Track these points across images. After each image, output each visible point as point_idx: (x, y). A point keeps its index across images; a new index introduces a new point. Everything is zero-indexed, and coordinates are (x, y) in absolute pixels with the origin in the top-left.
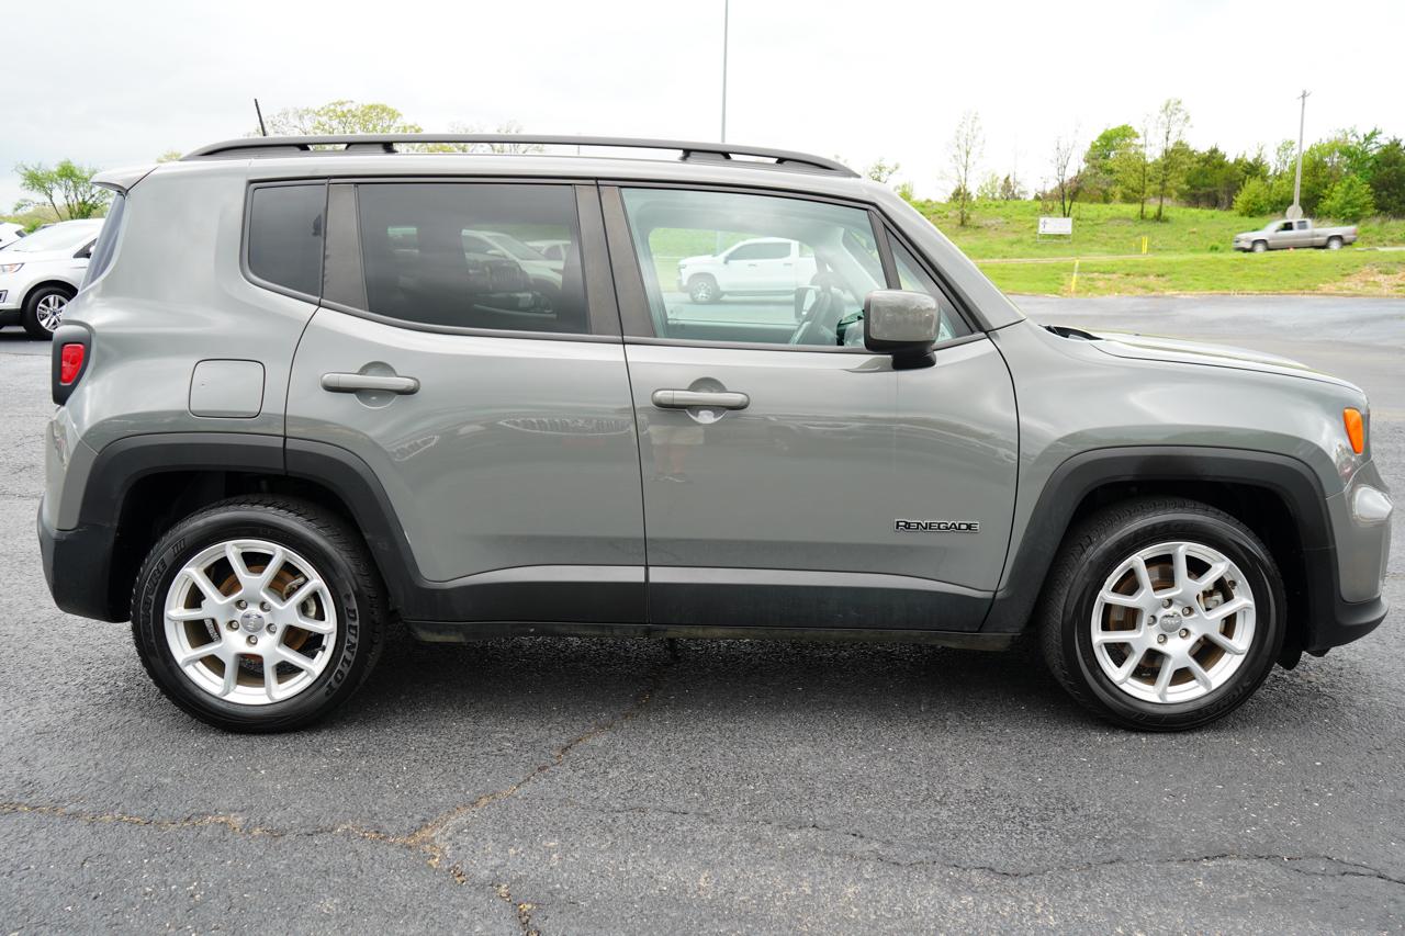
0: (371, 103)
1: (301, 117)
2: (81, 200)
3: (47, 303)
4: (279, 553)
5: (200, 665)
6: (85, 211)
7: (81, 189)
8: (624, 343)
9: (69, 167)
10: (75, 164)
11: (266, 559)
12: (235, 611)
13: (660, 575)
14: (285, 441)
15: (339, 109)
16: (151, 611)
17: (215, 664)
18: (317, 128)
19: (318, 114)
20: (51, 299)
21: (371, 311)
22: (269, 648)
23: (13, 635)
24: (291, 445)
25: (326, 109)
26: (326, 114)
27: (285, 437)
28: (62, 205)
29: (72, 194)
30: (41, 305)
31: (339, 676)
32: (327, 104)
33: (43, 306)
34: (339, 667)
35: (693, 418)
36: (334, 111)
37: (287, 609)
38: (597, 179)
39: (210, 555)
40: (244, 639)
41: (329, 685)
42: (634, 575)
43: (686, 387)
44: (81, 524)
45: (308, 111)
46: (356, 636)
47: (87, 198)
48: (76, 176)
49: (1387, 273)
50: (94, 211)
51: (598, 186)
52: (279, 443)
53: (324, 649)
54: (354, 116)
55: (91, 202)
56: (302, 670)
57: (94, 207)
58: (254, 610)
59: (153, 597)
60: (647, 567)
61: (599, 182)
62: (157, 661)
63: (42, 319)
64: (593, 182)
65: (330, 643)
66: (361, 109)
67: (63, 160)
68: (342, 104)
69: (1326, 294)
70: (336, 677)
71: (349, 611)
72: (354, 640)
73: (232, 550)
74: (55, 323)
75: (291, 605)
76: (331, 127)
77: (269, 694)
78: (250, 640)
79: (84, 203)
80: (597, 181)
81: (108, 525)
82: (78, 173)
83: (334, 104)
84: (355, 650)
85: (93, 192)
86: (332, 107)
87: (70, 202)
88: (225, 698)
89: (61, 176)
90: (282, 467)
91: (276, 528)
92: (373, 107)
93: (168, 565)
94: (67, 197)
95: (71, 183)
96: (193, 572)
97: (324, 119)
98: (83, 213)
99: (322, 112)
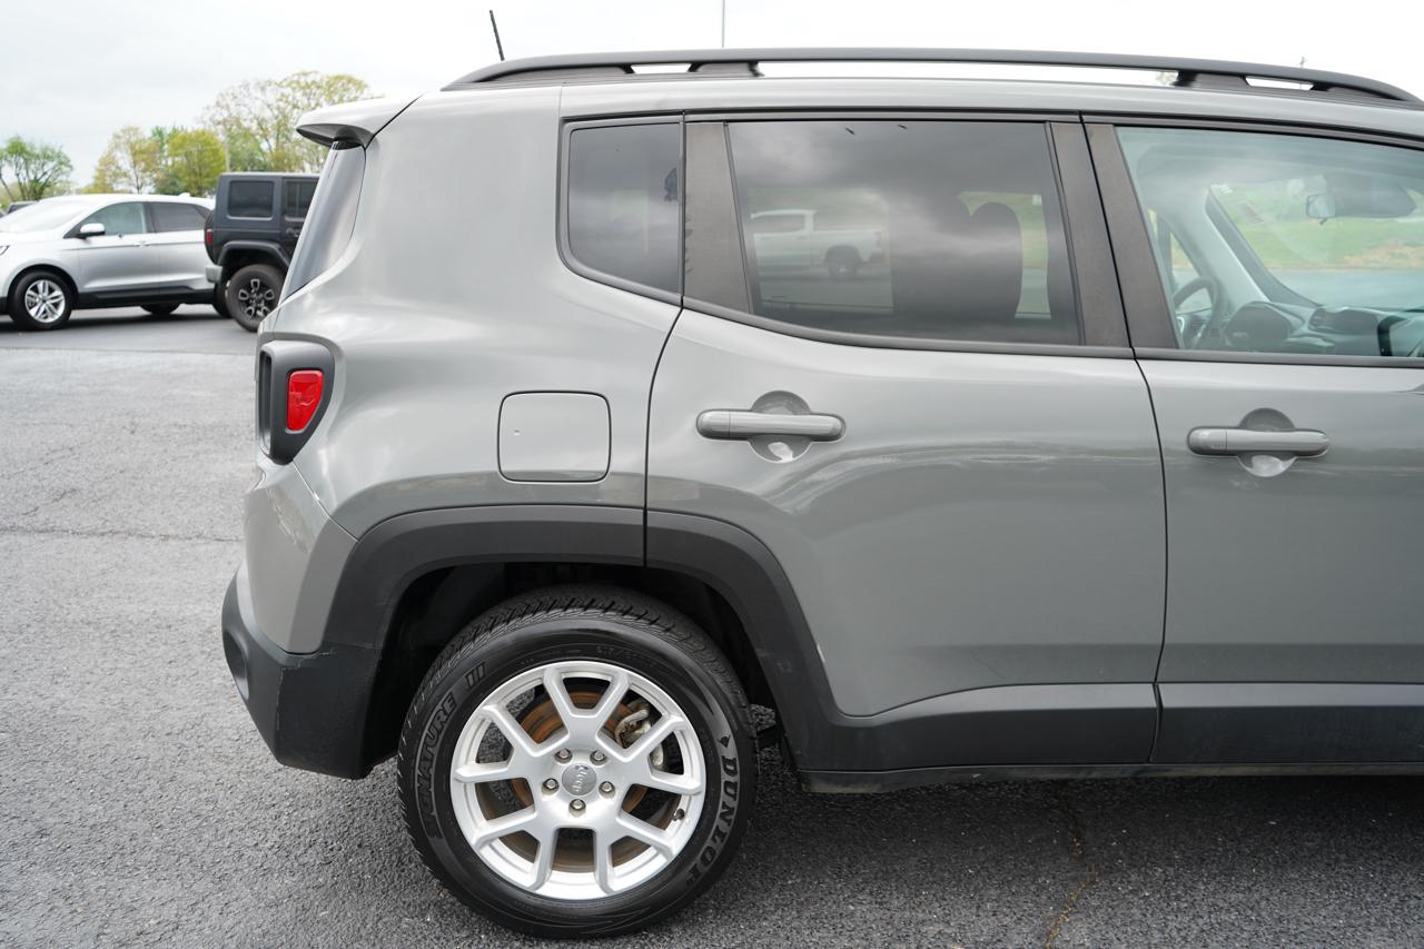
0: (336, 74)
1: (263, 89)
2: (32, 177)
3: (35, 289)
4: (622, 679)
5: (499, 845)
6: (37, 189)
7: (32, 166)
8: (1135, 358)
9: (20, 144)
10: (26, 139)
11: (600, 686)
12: (554, 764)
13: (1177, 697)
14: (645, 515)
15: (302, 80)
16: (432, 771)
17: (523, 843)
18: (280, 100)
19: (280, 85)
20: (40, 285)
21: (757, 313)
22: (603, 815)
23: (147, 758)
24: (655, 520)
25: (289, 81)
26: (289, 85)
27: (645, 509)
28: (13, 185)
29: (24, 172)
30: (29, 292)
31: (708, 856)
32: (290, 75)
33: (32, 293)
34: (709, 842)
35: (1248, 469)
36: (298, 82)
37: (634, 761)
38: (1081, 113)
39: (520, 684)
40: (567, 806)
41: (695, 870)
42: (1138, 697)
43: (1237, 423)
44: (325, 645)
45: (270, 83)
46: (734, 797)
47: (39, 176)
48: (26, 153)
49: (1414, 246)
50: (47, 190)
51: (1082, 122)
52: (636, 518)
53: (682, 815)
54: (318, 87)
55: (43, 180)
56: (648, 846)
57: (46, 185)
58: (581, 761)
59: (435, 751)
60: (1155, 684)
61: (1085, 117)
62: (440, 845)
63: (31, 308)
64: (1077, 118)
65: (693, 809)
66: (326, 80)
67: (12, 136)
68: (306, 74)
69: (1351, 268)
70: (703, 858)
71: (726, 761)
72: (733, 804)
73: (551, 675)
74: (45, 312)
75: (638, 757)
76: (294, 98)
77: (603, 885)
78: (577, 807)
79: (36, 181)
80: (1082, 116)
81: (369, 646)
82: (28, 149)
83: (298, 74)
84: (732, 817)
85: (46, 169)
86: (295, 78)
87: (22, 181)
88: (539, 892)
89: (11, 153)
90: (640, 555)
91: (623, 645)
92: (339, 78)
93: (459, 704)
94: (18, 175)
95: (22, 160)
96: (493, 710)
97: (288, 91)
98: (35, 192)
99: (284, 84)
